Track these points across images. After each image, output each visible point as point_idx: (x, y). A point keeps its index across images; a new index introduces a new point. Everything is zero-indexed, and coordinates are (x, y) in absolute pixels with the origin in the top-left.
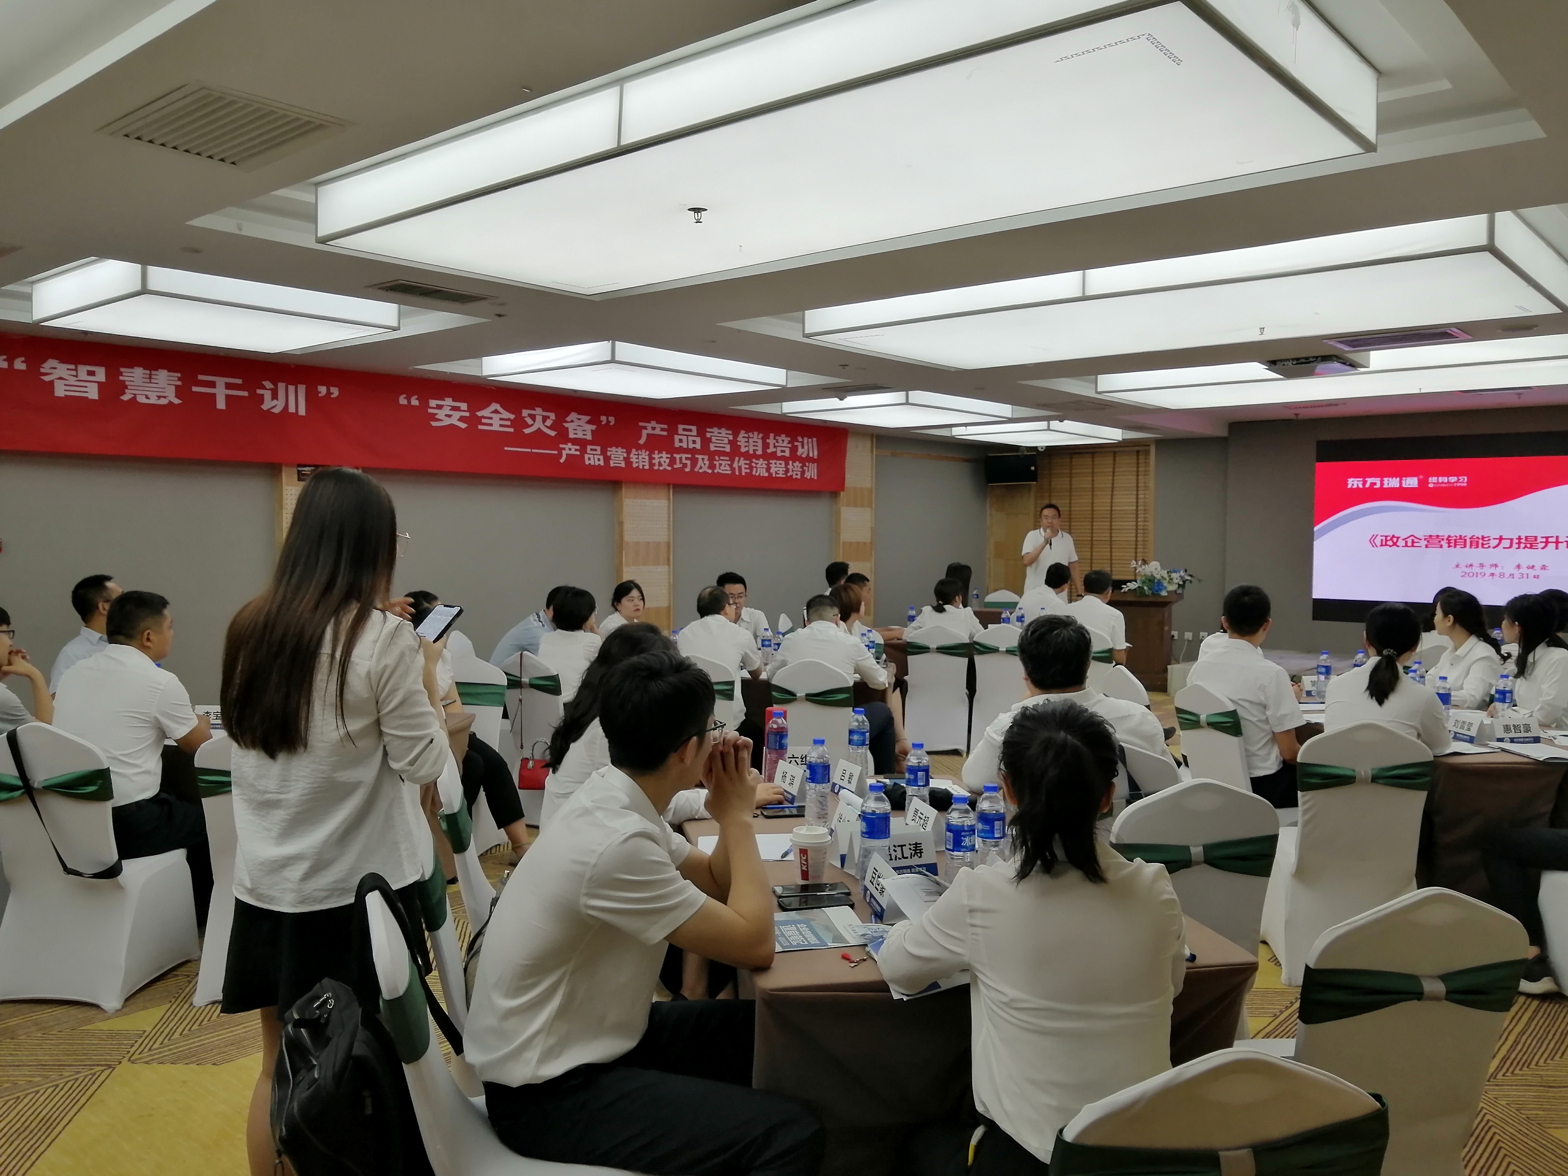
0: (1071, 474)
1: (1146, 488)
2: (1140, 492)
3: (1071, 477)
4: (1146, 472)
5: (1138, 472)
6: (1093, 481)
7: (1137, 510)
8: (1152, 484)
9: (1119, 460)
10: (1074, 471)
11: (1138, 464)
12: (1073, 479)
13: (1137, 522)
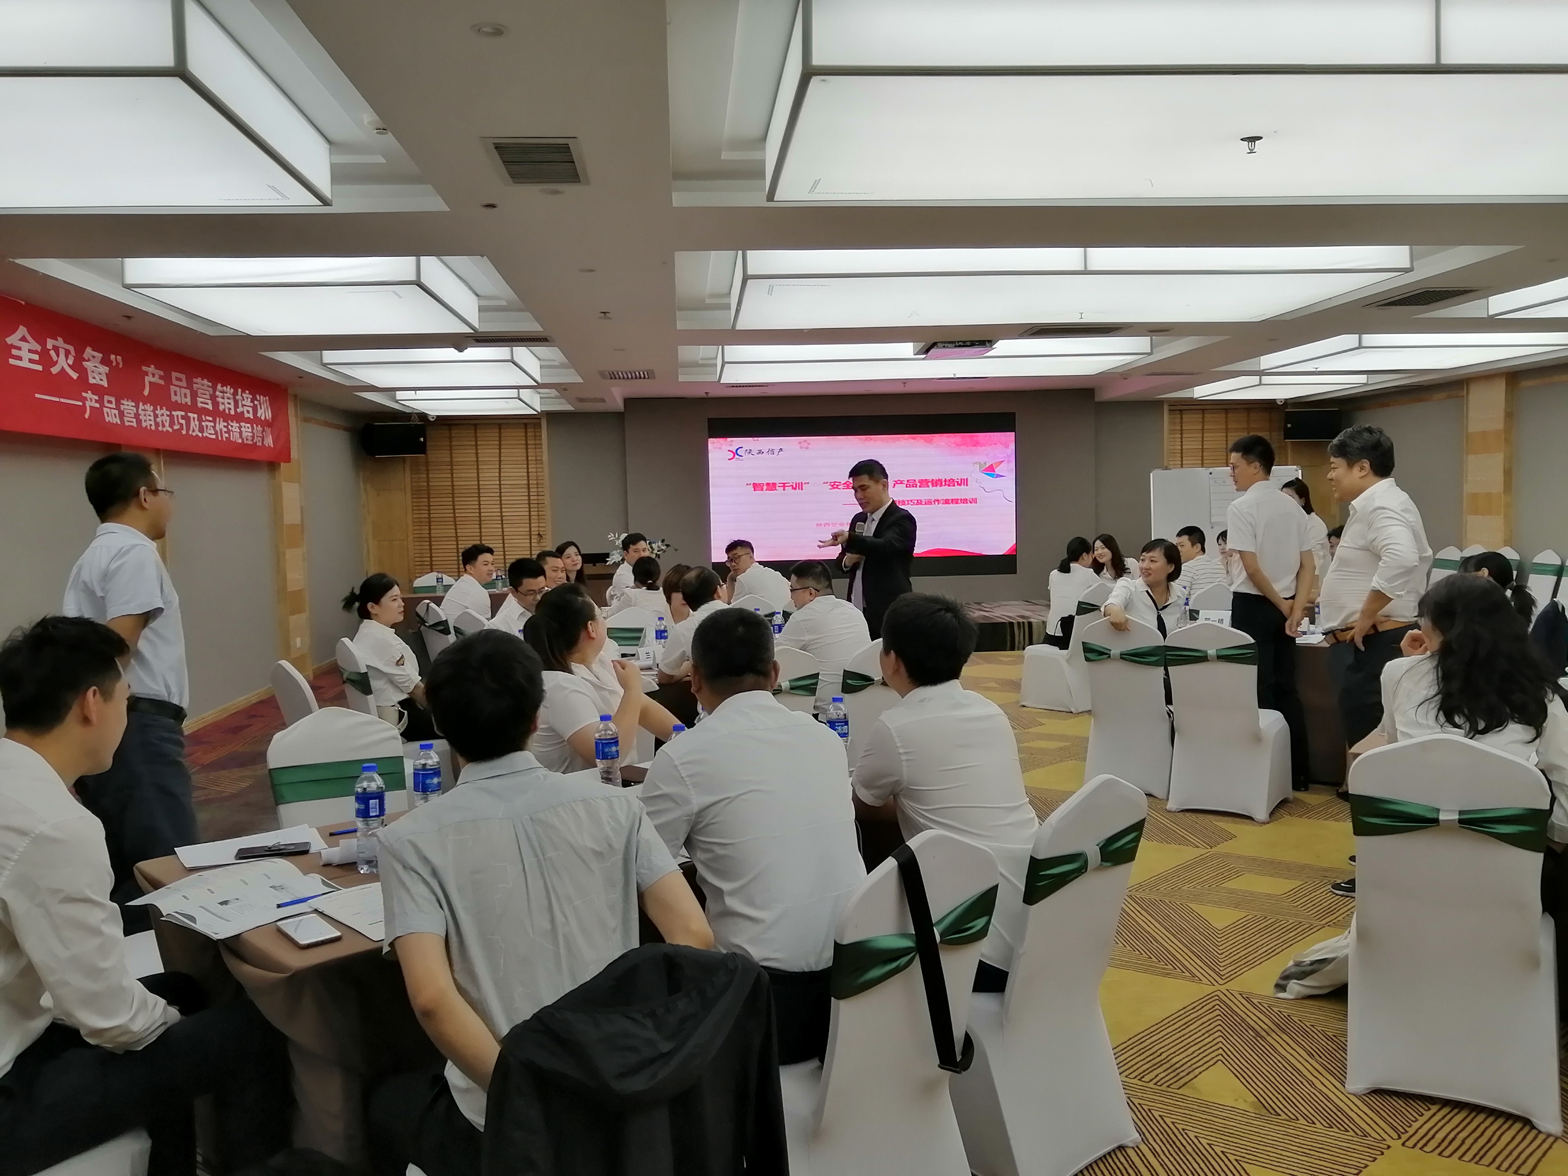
0: (451, 446)
1: (538, 461)
2: (530, 466)
3: (451, 450)
4: (538, 446)
5: (527, 444)
6: (477, 454)
7: (528, 484)
8: (545, 458)
9: (504, 433)
10: (453, 443)
11: (526, 436)
12: (454, 452)
13: (529, 496)
